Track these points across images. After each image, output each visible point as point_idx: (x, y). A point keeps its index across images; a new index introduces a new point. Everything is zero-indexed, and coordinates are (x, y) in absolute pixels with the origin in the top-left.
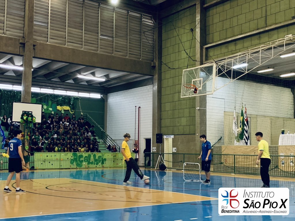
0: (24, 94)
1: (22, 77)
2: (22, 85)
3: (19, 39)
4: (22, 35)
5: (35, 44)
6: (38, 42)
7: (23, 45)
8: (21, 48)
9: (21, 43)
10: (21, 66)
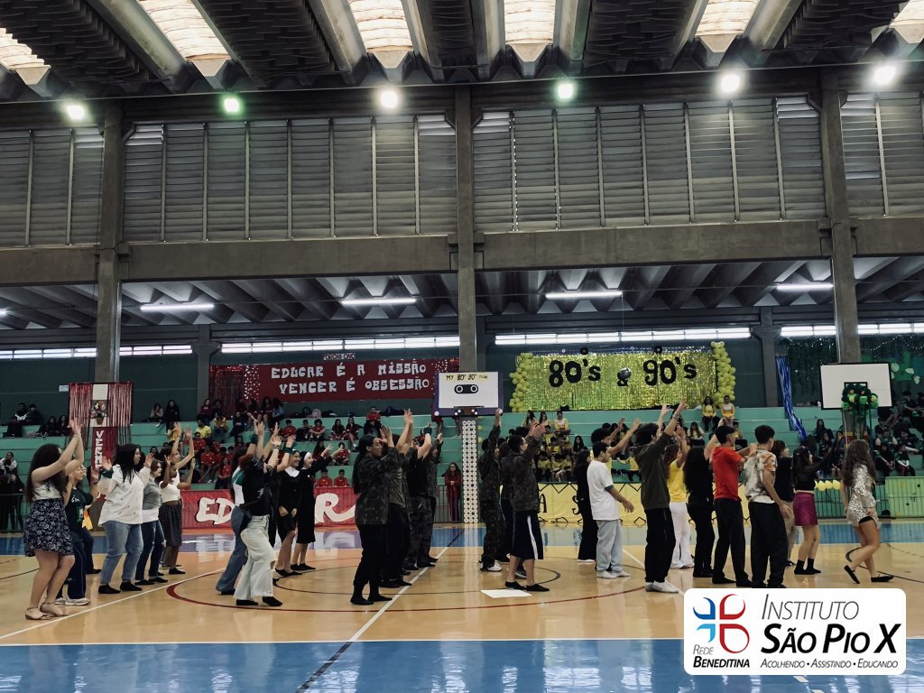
0: (843, 344)
1: (833, 305)
2: (836, 322)
3: (817, 222)
4: (821, 211)
5: (855, 226)
6: (861, 218)
7: (827, 233)
8: (823, 241)
9: (821, 230)
10: (828, 280)
